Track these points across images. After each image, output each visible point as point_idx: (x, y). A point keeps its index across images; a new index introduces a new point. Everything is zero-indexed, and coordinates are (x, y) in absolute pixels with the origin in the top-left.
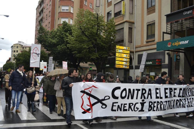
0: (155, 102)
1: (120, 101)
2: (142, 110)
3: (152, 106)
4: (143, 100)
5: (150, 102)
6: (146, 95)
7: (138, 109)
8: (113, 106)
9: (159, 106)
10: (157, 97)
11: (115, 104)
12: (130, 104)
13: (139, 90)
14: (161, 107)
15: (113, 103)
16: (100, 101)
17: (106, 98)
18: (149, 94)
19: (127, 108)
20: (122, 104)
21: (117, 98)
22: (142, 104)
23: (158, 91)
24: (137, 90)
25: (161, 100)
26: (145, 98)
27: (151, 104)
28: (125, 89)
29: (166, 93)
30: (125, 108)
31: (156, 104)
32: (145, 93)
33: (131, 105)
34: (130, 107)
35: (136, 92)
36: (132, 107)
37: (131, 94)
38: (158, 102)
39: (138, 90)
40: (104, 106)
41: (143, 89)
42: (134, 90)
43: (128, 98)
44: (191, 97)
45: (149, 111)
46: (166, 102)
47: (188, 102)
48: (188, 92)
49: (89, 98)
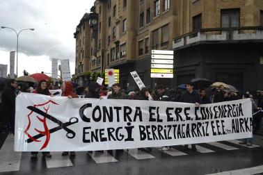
0: (148, 127)
1: (94, 126)
2: (130, 139)
3: (145, 132)
4: (129, 124)
5: (140, 127)
6: (132, 116)
7: (123, 136)
8: (84, 133)
9: (156, 132)
10: (152, 120)
11: (86, 131)
12: (109, 129)
13: (120, 108)
14: (160, 134)
15: (85, 128)
17: (72, 121)
18: (136, 114)
19: (106, 135)
20: (97, 130)
21: (88, 120)
23: (153, 111)
24: (115, 108)
25: (160, 123)
26: (130, 120)
27: (142, 129)
29: (168, 114)
30: (103, 136)
31: (150, 130)
32: (130, 112)
33: (111, 130)
34: (110, 134)
36: (114, 134)
37: (107, 114)
38: (153, 126)
39: (118, 109)
40: (71, 135)
41: (126, 108)
42: (111, 108)
43: (104, 121)
44: (220, 119)
45: (142, 139)
46: (170, 126)
47: (213, 127)
48: (216, 113)
49: (44, 121)
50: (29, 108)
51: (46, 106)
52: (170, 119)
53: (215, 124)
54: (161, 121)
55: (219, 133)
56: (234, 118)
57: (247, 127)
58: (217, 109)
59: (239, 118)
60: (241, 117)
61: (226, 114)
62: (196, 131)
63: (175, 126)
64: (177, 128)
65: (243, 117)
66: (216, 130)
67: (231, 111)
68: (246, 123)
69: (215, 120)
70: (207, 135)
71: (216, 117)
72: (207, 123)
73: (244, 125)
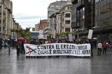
0: (56, 50)
2: (50, 53)
3: (55, 52)
5: (54, 50)
6: (51, 48)
8: (38, 52)
9: (58, 52)
10: (57, 48)
14: (59, 52)
16: (33, 50)
17: (35, 49)
18: (52, 47)
20: (42, 51)
21: (40, 49)
22: (50, 51)
23: (57, 46)
28: (42, 46)
30: (43, 53)
32: (51, 47)
33: (45, 51)
35: (47, 47)
37: (45, 47)
39: (48, 46)
40: (35, 52)
43: (44, 49)
44: (79, 50)
46: (62, 50)
47: (76, 52)
48: (77, 48)
49: (29, 49)
50: (26, 47)
52: (62, 48)
53: (76, 51)
54: (59, 49)
55: (77, 54)
56: (83, 50)
57: (88, 53)
58: (78, 47)
59: (85, 50)
60: (86, 49)
61: (81, 48)
63: (64, 50)
67: (83, 48)
68: (88, 51)
69: (77, 50)
71: (77, 49)
72: (74, 50)
73: (87, 52)
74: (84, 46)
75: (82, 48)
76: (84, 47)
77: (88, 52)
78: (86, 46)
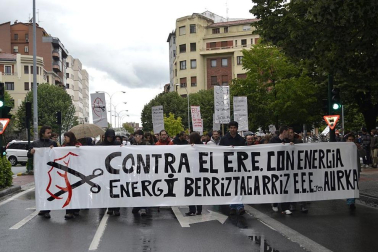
0: (199, 179)
1: (124, 178)
2: (171, 194)
3: (193, 186)
4: (171, 176)
5: (186, 179)
6: (176, 165)
7: (162, 191)
8: (111, 187)
9: (209, 187)
11: (114, 184)
12: (143, 183)
13: (160, 156)
15: (111, 182)
18: (181, 164)
19: (139, 189)
20: (127, 184)
21: (116, 172)
23: (204, 158)
26: (173, 171)
27: (189, 182)
28: (130, 156)
30: (136, 191)
31: (201, 184)
32: (173, 161)
33: (146, 184)
34: (144, 188)
35: (153, 160)
36: (150, 188)
38: (205, 179)
41: (167, 155)
42: (148, 156)
43: (138, 172)
44: (307, 171)
45: (186, 195)
46: (229, 179)
47: (296, 182)
48: (300, 160)
49: (65, 176)
50: (49, 164)
51: (66, 160)
52: (228, 169)
53: (299, 178)
54: (216, 171)
55: (304, 191)
56: (329, 170)
57: (348, 182)
58: (303, 155)
59: (335, 169)
60: (340, 168)
61: (317, 163)
62: (270, 185)
63: (236, 179)
64: (240, 181)
65: (343, 169)
66: (299, 186)
67: (324, 160)
68: (348, 177)
69: (300, 173)
70: (286, 192)
71: (300, 168)
72: (288, 175)
73: (344, 180)
74: (328, 151)
75: (321, 158)
76: (330, 155)
77: (351, 179)
78: (338, 151)
